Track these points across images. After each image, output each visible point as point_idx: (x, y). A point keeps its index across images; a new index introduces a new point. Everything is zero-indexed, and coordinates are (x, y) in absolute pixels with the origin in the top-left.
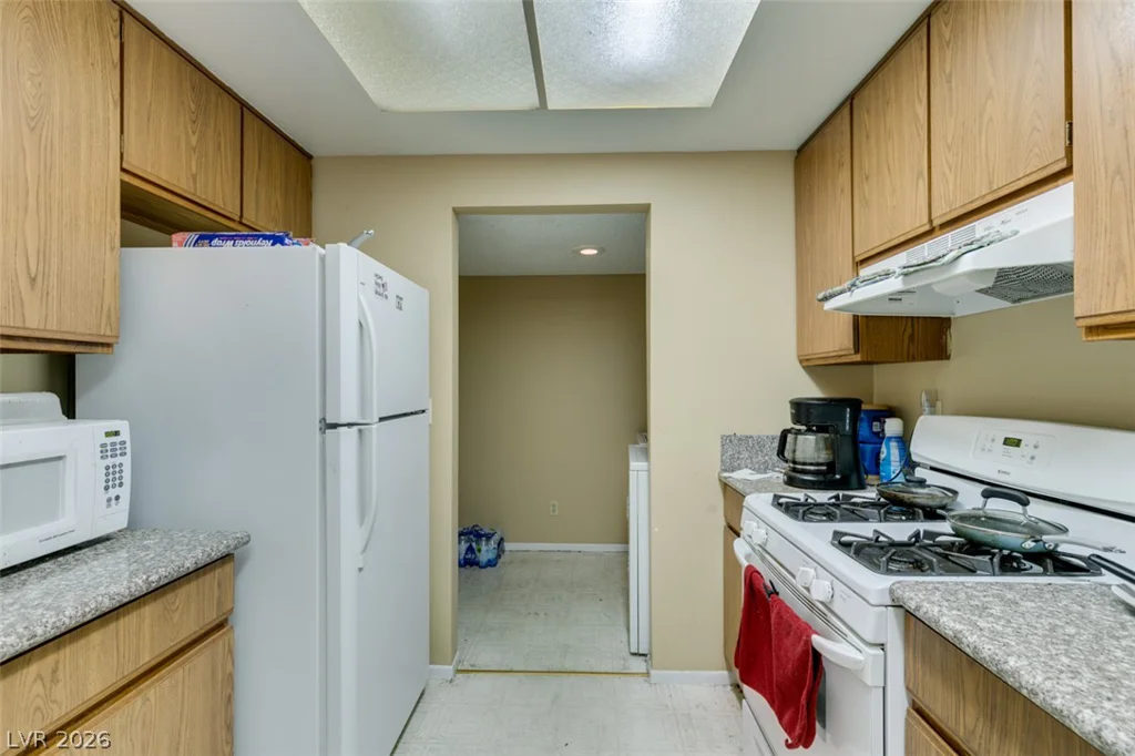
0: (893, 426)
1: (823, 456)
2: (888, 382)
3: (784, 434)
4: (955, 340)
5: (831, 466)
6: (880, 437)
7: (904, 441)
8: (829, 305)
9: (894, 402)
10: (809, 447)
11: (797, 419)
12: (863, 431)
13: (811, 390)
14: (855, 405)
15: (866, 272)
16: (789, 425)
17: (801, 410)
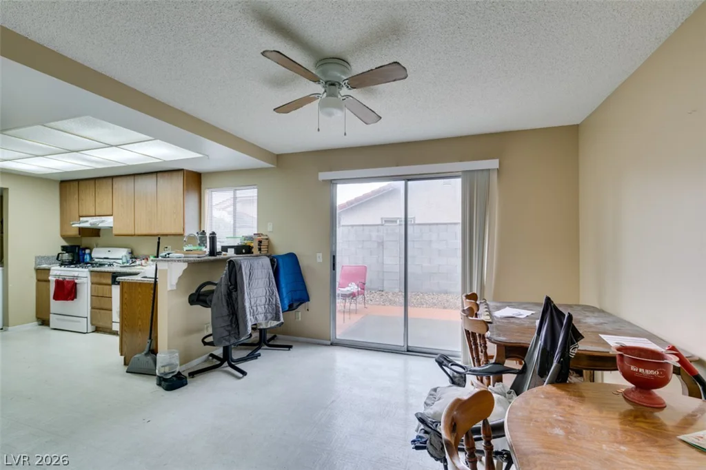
0: (87, 251)
1: (71, 258)
2: (85, 241)
3: (59, 254)
4: (101, 234)
5: (73, 260)
6: (85, 254)
7: (90, 254)
8: (73, 226)
9: (87, 246)
10: (66, 256)
11: (63, 250)
12: (80, 252)
13: (65, 244)
14: (79, 246)
15: (81, 219)
16: (60, 251)
17: (64, 248)
